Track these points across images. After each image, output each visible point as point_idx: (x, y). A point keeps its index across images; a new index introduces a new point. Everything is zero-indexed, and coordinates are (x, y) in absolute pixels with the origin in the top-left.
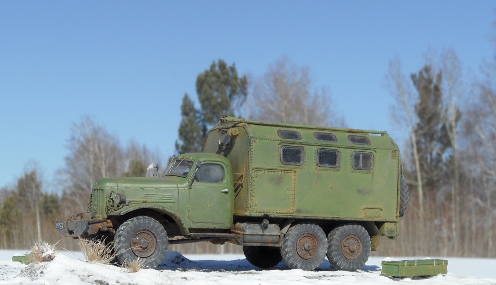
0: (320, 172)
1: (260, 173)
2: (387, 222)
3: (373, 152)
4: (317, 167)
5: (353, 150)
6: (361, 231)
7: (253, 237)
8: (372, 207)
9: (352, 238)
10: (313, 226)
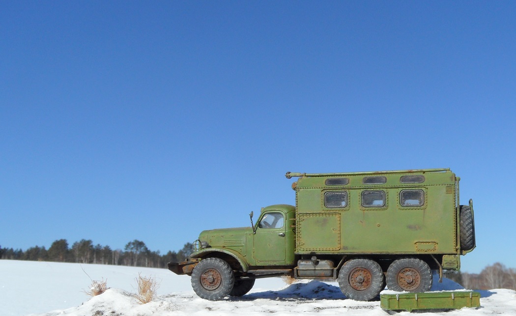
0: (366, 212)
1: (305, 217)
2: (446, 254)
3: (423, 189)
4: (361, 208)
5: (400, 189)
6: (418, 264)
7: (306, 271)
8: (424, 241)
9: (410, 270)
10: (366, 261)
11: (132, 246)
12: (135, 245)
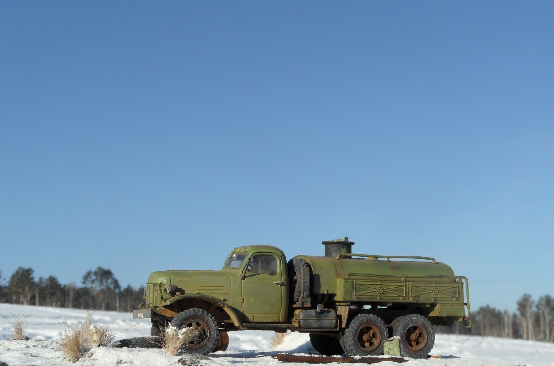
11: (94, 277)
12: (99, 275)
